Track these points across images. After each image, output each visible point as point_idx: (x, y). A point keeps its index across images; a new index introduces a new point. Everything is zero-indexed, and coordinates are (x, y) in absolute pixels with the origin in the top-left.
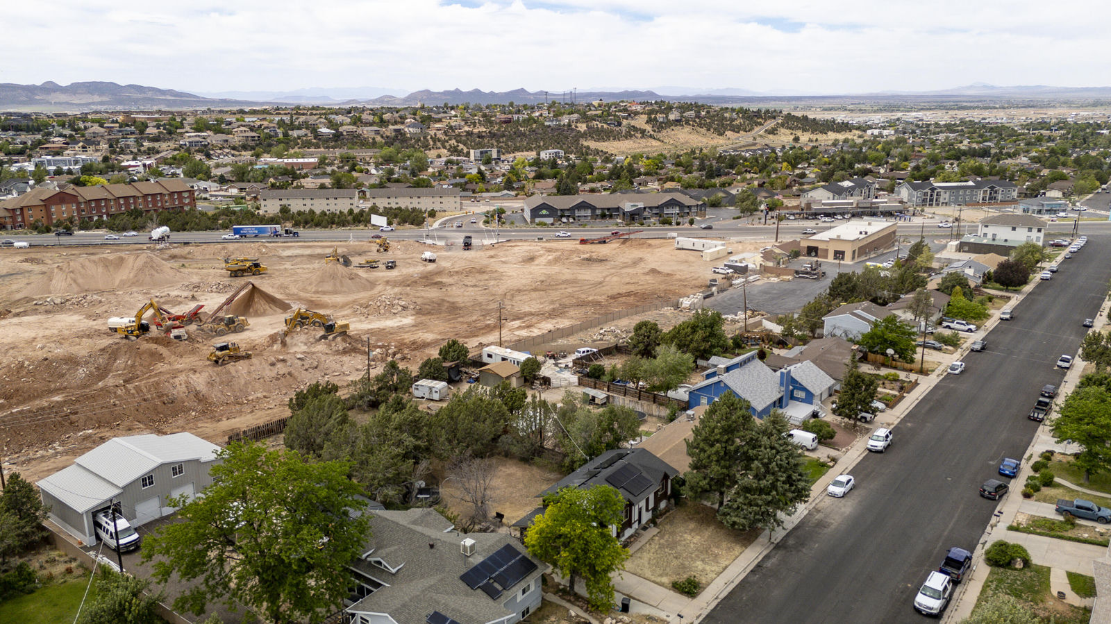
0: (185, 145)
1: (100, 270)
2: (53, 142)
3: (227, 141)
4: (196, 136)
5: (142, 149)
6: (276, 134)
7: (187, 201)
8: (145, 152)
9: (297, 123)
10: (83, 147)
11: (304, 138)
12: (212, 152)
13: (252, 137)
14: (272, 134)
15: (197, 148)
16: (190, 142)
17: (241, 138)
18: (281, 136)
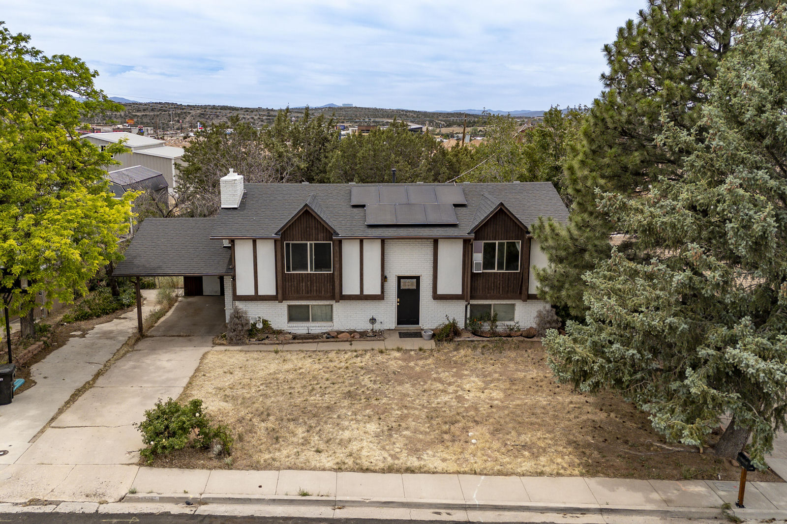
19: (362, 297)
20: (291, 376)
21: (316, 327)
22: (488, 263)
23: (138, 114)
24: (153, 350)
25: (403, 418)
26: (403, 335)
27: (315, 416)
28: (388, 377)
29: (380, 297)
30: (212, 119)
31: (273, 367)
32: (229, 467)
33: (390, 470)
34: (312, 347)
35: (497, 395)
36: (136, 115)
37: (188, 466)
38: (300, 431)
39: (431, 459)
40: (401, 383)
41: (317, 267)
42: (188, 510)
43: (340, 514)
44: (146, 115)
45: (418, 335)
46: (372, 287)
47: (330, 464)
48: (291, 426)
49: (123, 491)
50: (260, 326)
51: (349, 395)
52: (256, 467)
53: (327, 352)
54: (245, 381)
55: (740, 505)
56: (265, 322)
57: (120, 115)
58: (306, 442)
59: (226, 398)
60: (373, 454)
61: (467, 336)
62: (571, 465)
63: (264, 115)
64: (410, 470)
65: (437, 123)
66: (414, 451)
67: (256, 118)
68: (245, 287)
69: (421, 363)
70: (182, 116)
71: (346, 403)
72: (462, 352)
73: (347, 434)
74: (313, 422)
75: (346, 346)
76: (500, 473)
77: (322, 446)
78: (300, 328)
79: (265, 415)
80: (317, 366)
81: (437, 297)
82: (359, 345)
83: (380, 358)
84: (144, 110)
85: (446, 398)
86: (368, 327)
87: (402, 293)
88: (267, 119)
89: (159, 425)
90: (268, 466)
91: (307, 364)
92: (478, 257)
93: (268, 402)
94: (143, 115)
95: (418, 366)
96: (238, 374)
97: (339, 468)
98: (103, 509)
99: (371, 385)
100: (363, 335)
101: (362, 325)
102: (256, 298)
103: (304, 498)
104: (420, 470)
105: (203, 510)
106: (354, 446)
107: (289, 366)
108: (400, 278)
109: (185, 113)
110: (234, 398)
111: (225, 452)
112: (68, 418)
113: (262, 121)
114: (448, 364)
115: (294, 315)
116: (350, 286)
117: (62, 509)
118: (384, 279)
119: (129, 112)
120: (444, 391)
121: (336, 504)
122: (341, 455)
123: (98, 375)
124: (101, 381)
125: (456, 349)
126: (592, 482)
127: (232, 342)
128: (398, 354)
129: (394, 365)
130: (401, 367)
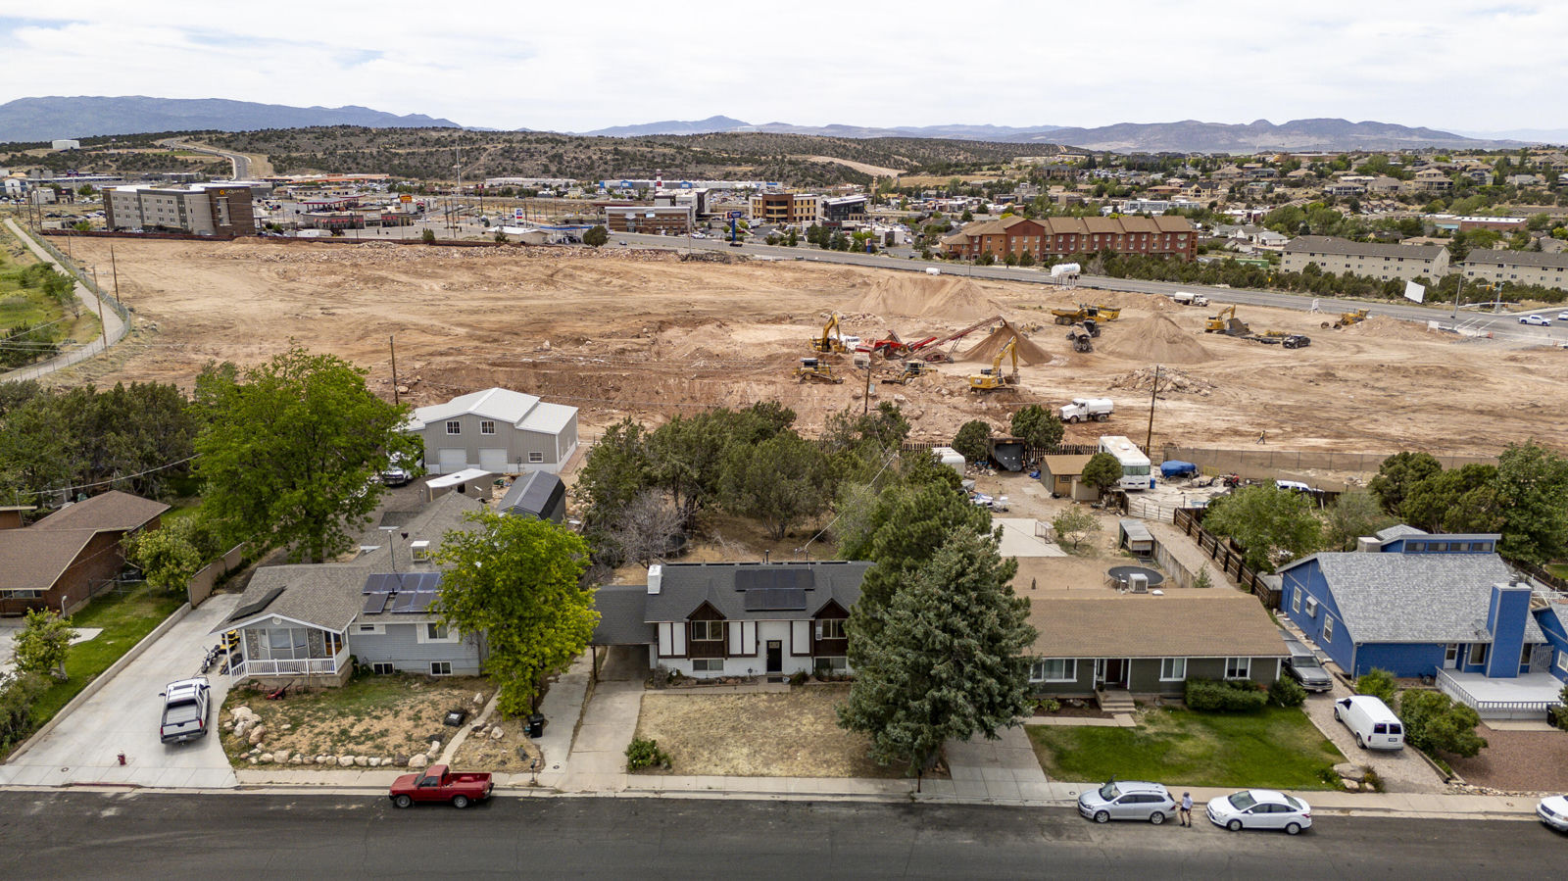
0: (1331, 192)
1: (917, 292)
2: (1170, 184)
3: (1396, 188)
4: (1355, 181)
5: (1269, 195)
6: (1483, 180)
7: (1182, 246)
8: (1271, 199)
9: (1529, 165)
10: (1198, 191)
11: (1530, 188)
12: (1362, 203)
13: (1439, 183)
14: (1476, 179)
15: (1346, 197)
16: (1338, 189)
17: (1421, 185)
18: (1489, 183)
19: (743, 655)
20: (697, 716)
21: (712, 674)
22: (826, 632)
23: (400, 151)
24: (608, 693)
25: (763, 744)
26: (771, 680)
27: (713, 743)
28: (758, 715)
29: (755, 656)
30: (523, 160)
31: (686, 708)
32: (672, 774)
33: (753, 775)
34: (709, 690)
35: (820, 727)
36: (397, 154)
37: (654, 774)
38: (706, 753)
39: (775, 770)
40: (765, 719)
41: (713, 636)
42: (656, 796)
43: (726, 797)
44: (413, 153)
45: (779, 680)
46: (750, 649)
47: (722, 773)
48: (701, 750)
49: (625, 787)
50: (675, 674)
51: (733, 729)
52: (685, 774)
53: (720, 695)
54: (671, 719)
55: (919, 791)
56: (678, 671)
57: (371, 154)
58: (709, 760)
59: (662, 732)
60: (745, 767)
61: (813, 682)
62: (846, 772)
63: (609, 152)
64: (762, 775)
65: (895, 161)
66: (767, 765)
67: (595, 157)
68: (665, 650)
69: (779, 703)
70: (472, 155)
71: (731, 734)
72: (807, 695)
73: (731, 755)
74: (712, 747)
75: (731, 690)
76: (808, 776)
77: (718, 762)
78: (701, 675)
79: (685, 743)
80: (713, 707)
81: (793, 655)
82: (741, 689)
83: (753, 700)
84: (410, 144)
85: (790, 730)
86: (747, 674)
87: (770, 651)
88: (613, 160)
89: (636, 753)
90: (691, 774)
91: (708, 706)
92: (819, 630)
93: (686, 734)
94: (408, 154)
95: (777, 706)
96: (666, 714)
97: (727, 775)
98: (618, 795)
99: (746, 721)
100: (743, 680)
101: (743, 673)
102: (673, 656)
103: (710, 790)
104: (768, 775)
105: (663, 796)
106: (735, 762)
107: (696, 707)
108: (768, 642)
109: (477, 149)
110: (667, 732)
111: (669, 766)
112: (578, 745)
113: (606, 163)
114: (796, 704)
115: (697, 667)
116: (735, 649)
117: (598, 795)
118: (757, 643)
119: (386, 148)
120: (790, 725)
121: (725, 793)
122: (728, 767)
123: (582, 715)
124: (586, 720)
125: (803, 693)
126: (852, 780)
127: (657, 687)
128: (765, 697)
129: (762, 705)
130: (767, 708)
